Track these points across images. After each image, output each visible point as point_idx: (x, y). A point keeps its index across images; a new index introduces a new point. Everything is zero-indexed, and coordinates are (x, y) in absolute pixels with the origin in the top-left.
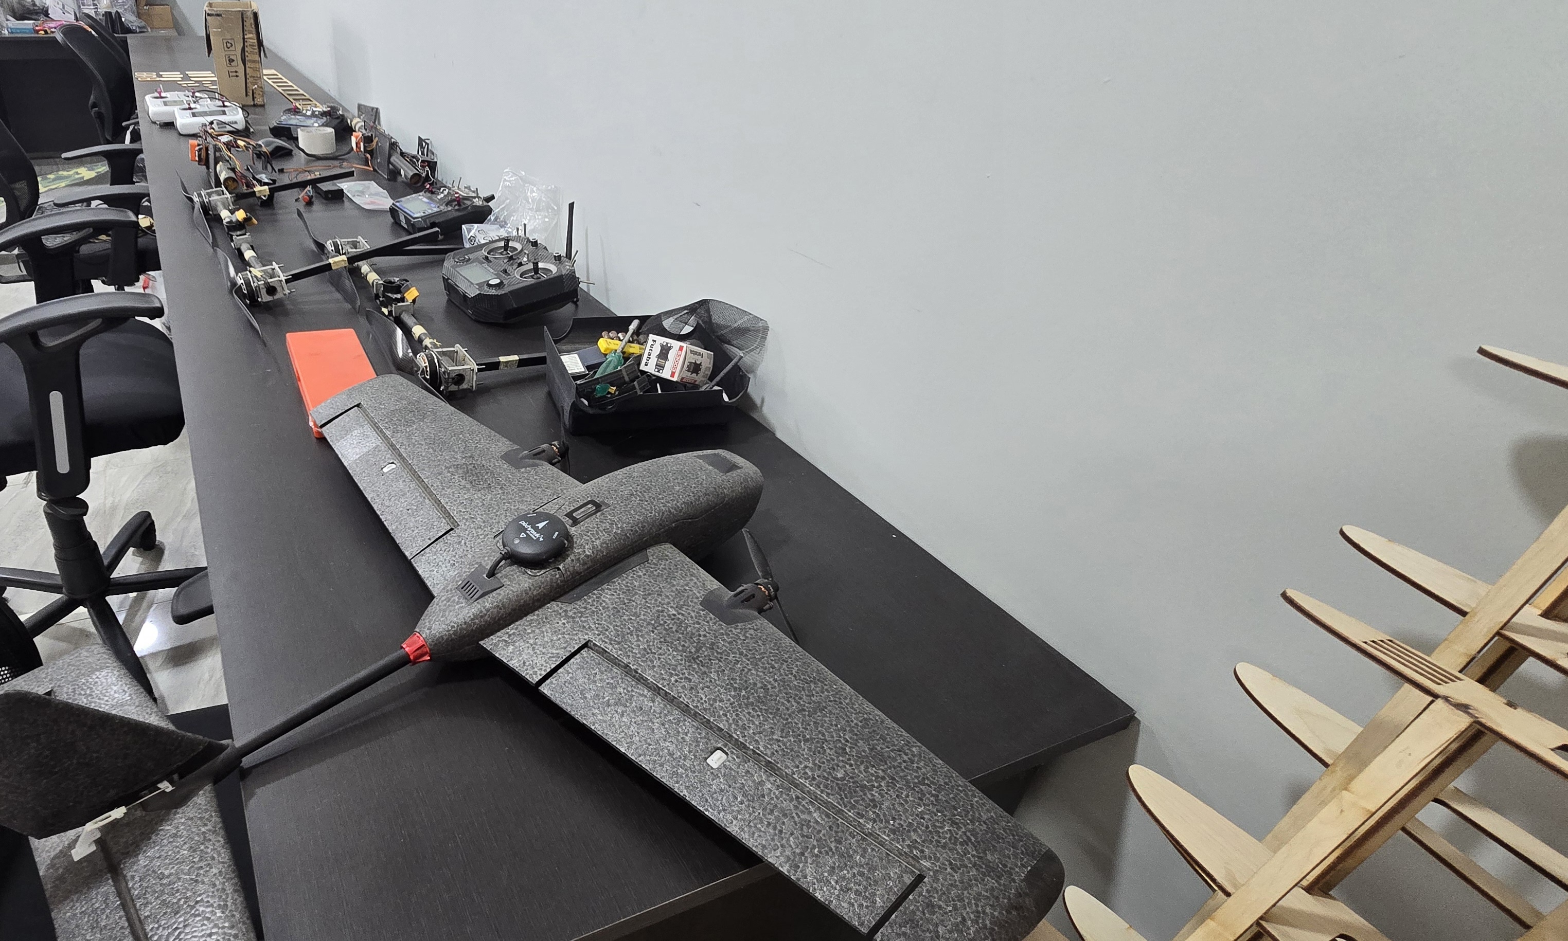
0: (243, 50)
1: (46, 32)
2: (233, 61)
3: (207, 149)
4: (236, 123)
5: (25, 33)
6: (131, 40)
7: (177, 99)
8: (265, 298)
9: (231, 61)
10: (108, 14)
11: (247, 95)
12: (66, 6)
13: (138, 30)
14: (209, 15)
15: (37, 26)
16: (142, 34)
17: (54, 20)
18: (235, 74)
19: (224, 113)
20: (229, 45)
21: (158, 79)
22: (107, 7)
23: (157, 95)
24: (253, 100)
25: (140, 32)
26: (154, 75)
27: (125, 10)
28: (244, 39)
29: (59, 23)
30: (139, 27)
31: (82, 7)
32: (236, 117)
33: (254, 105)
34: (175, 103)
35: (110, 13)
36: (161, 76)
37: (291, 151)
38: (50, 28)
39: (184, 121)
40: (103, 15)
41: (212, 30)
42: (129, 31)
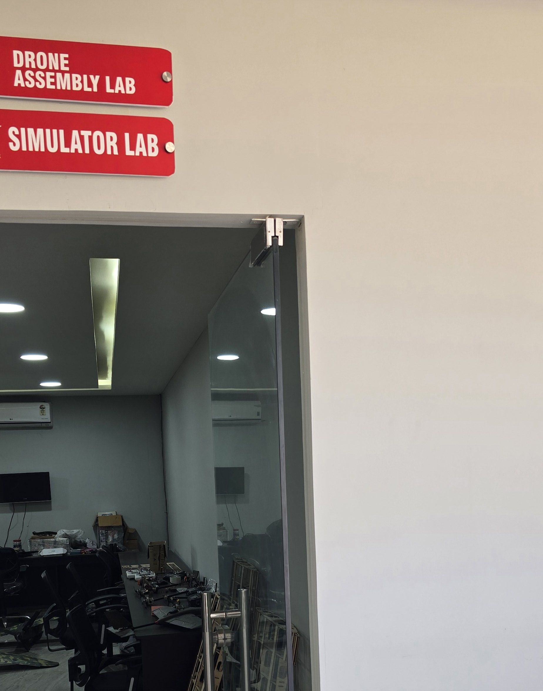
0: (159, 556)
1: (85, 553)
2: (156, 560)
3: (142, 581)
4: (153, 577)
5: (77, 554)
6: (120, 554)
7: (136, 572)
8: (149, 604)
9: (155, 560)
10: (111, 545)
11: (159, 570)
12: (94, 542)
13: (123, 550)
14: (149, 546)
15: (82, 551)
16: (124, 552)
17: (89, 548)
18: (156, 564)
19: (150, 574)
20: (155, 555)
21: (130, 567)
22: (111, 542)
23: (130, 571)
24: (161, 571)
25: (124, 551)
26: (129, 566)
27: (119, 542)
28: (160, 553)
29: (91, 549)
30: (123, 549)
31: (101, 543)
32: (153, 575)
33: (161, 573)
34: (135, 573)
35: (112, 544)
36: (131, 566)
37: (167, 583)
38: (87, 551)
39: (137, 577)
40: (109, 545)
41: (150, 551)
42: (120, 551)
